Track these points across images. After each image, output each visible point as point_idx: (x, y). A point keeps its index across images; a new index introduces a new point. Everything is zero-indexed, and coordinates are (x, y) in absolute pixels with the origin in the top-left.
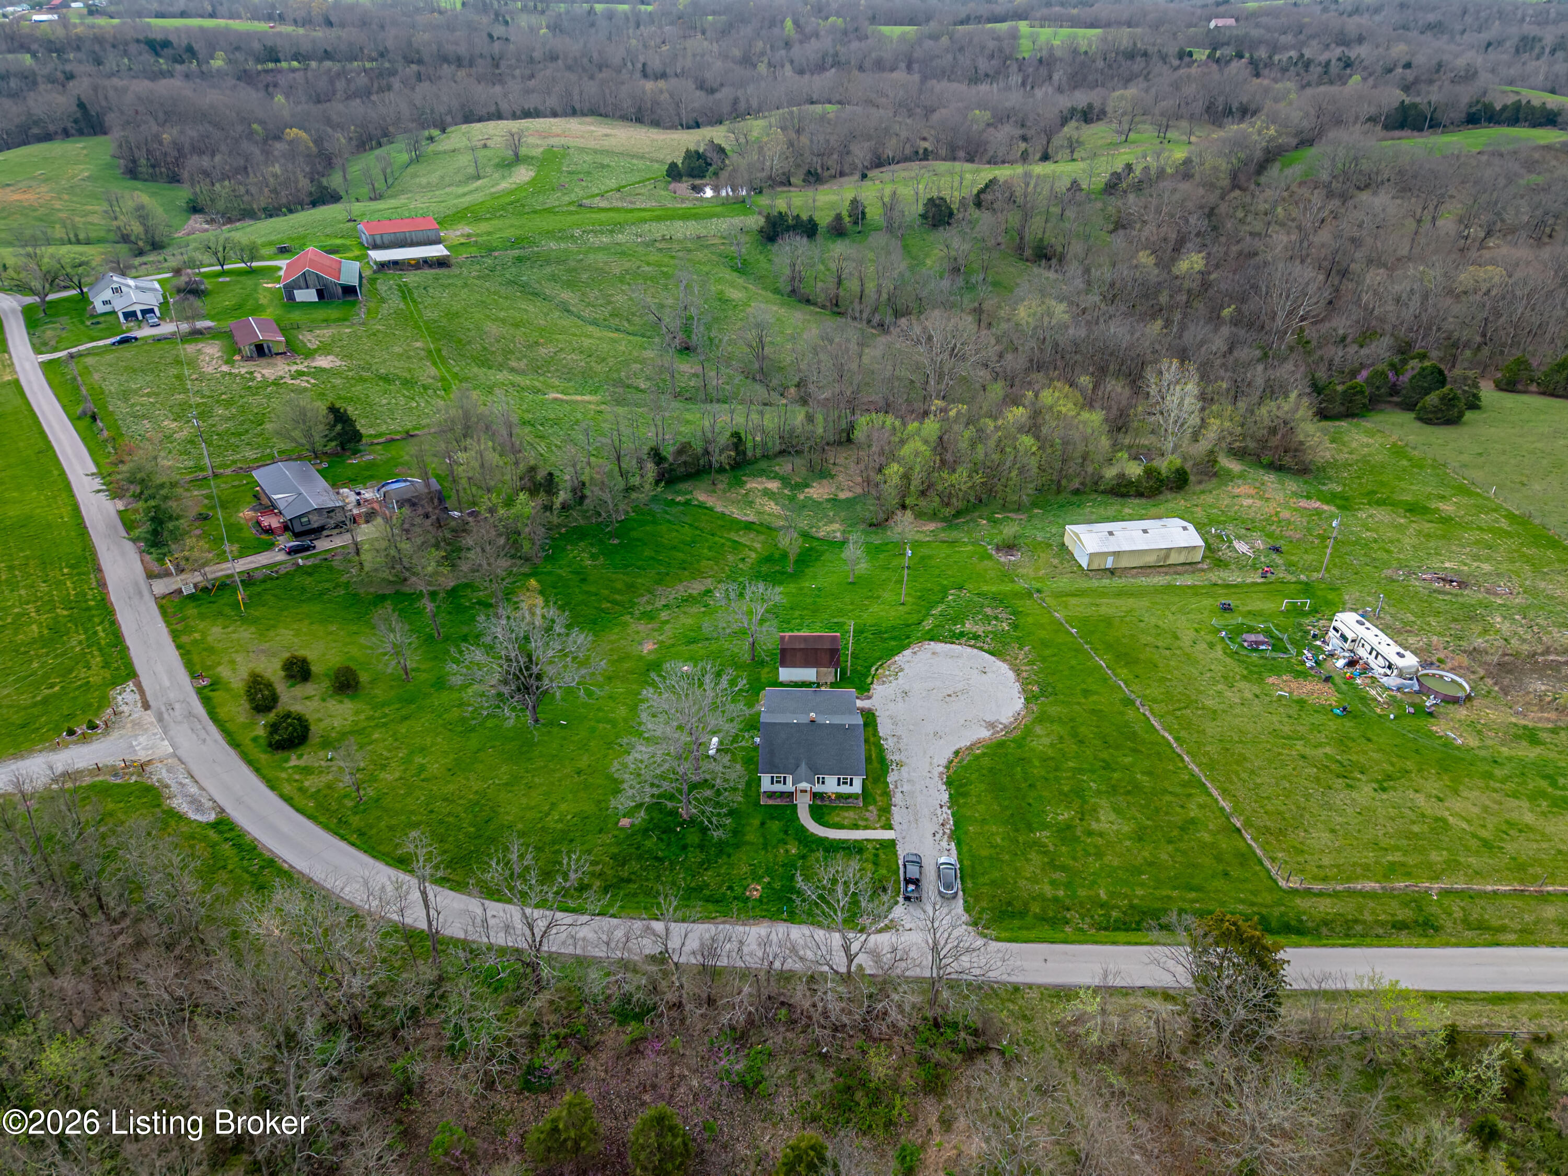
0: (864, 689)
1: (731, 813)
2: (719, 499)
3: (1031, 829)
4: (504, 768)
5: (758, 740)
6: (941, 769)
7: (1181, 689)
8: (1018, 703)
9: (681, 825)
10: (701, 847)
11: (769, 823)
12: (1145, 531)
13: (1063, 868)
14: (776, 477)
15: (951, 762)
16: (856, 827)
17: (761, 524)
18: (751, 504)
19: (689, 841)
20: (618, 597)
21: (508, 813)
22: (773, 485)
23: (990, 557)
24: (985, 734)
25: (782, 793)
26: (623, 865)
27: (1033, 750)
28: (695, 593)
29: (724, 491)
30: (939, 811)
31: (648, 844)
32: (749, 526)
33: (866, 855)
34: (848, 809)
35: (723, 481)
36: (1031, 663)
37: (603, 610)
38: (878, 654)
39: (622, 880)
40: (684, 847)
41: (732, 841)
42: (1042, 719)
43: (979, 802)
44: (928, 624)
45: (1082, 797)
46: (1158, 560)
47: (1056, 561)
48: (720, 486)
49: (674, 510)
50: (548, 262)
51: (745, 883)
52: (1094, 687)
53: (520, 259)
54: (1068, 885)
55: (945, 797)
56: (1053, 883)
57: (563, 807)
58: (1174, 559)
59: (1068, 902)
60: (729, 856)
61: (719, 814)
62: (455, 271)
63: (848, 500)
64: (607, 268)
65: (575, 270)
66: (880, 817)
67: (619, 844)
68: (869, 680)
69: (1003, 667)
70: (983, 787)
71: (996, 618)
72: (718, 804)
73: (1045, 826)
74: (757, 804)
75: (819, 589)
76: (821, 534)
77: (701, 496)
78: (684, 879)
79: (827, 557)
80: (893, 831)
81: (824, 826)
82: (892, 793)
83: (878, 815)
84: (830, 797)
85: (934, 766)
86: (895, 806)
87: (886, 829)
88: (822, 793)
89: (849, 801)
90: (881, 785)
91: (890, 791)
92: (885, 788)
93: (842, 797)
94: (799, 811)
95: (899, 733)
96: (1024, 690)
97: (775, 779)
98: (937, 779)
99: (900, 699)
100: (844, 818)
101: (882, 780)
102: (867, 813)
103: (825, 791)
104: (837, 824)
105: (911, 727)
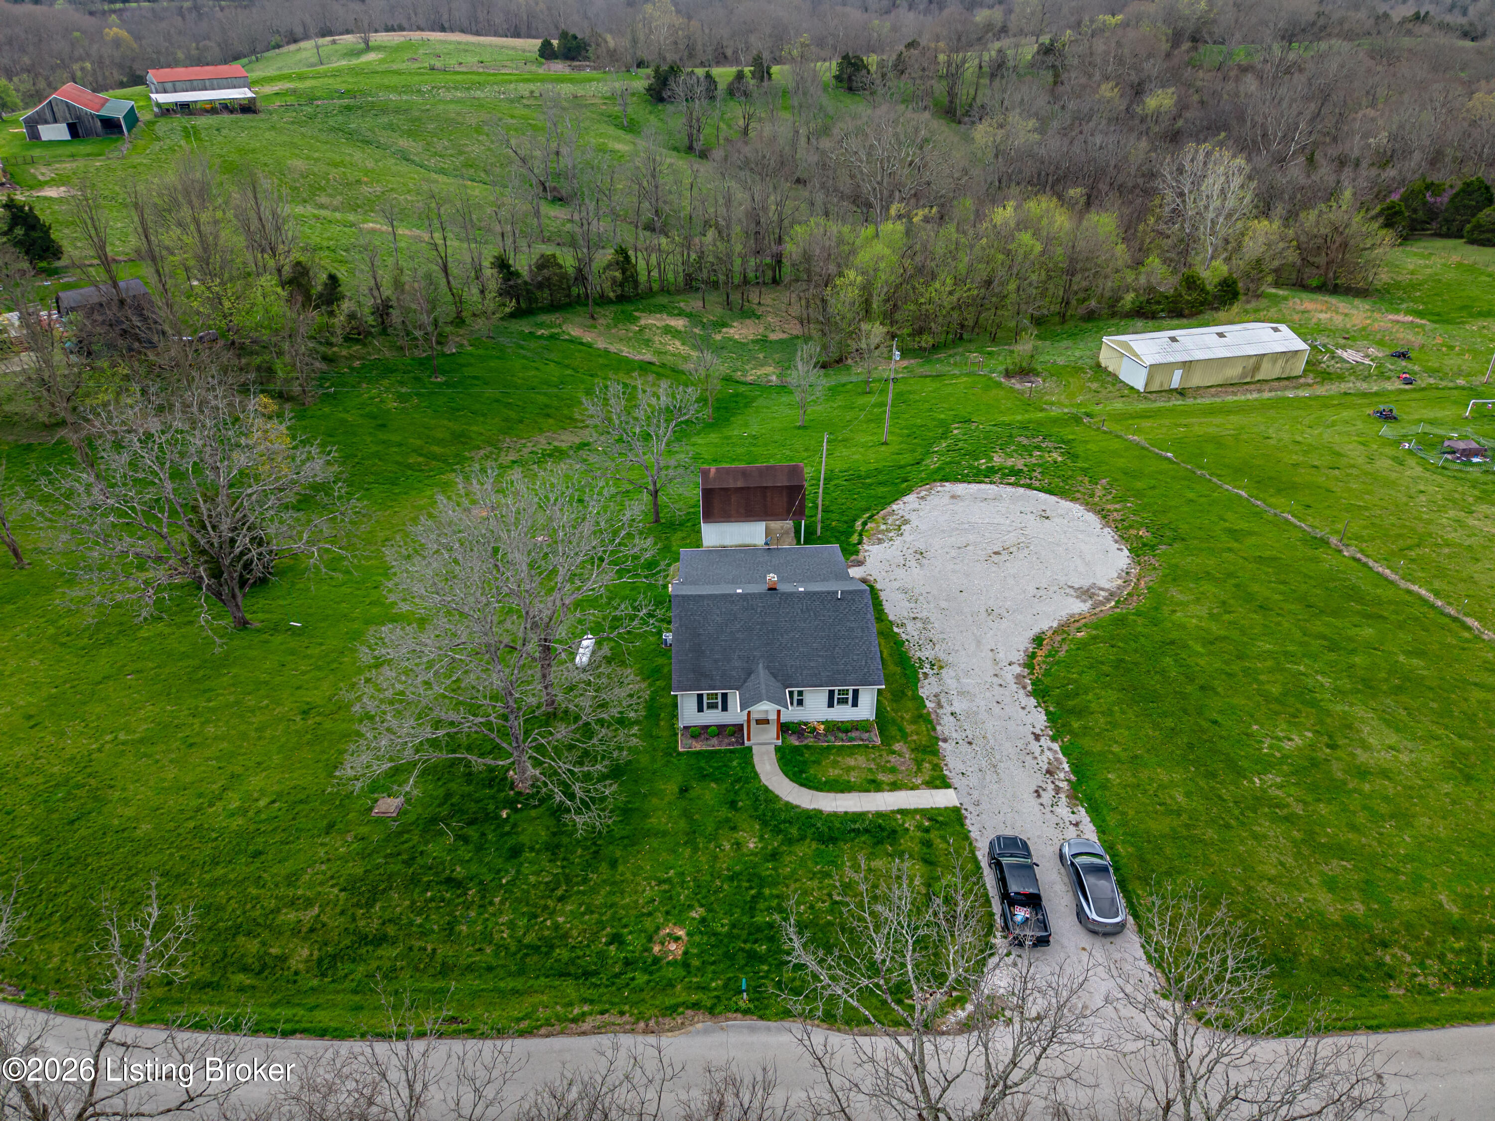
0: (851, 551)
1: (616, 773)
2: (600, 334)
3: (1240, 773)
4: (149, 710)
5: (668, 636)
6: (1018, 670)
7: (1393, 519)
8: (1122, 558)
9: (510, 804)
10: (553, 849)
11: (697, 789)
12: (1221, 335)
13: (1340, 851)
14: (681, 314)
16: (874, 786)
17: (663, 365)
18: (648, 343)
19: (524, 839)
20: (436, 449)
21: (126, 802)
22: (679, 323)
23: (999, 385)
24: (1080, 607)
25: (721, 728)
26: (370, 905)
27: (1182, 627)
28: (564, 446)
29: (608, 326)
30: (1035, 747)
31: (435, 849)
32: (645, 367)
33: (905, 843)
34: (852, 751)
35: (606, 315)
36: (1121, 500)
37: (410, 467)
38: (863, 504)
39: (363, 939)
40: (515, 852)
41: (618, 833)
42: (1174, 576)
43: (1114, 725)
44: (933, 462)
45: (1314, 704)
46: (1244, 375)
47: (1095, 386)
48: (602, 321)
49: (533, 345)
50: (384, 111)
51: (648, 924)
52: (1243, 525)
53: (348, 108)
54: (1367, 888)
55: (1040, 719)
56: (1331, 885)
57: (256, 782)
58: (1267, 371)
59: (1378, 926)
60: (613, 864)
61: (587, 777)
62: (262, 116)
63: (781, 342)
64: (460, 119)
65: (418, 119)
66: (919, 763)
67: (364, 855)
68: (855, 538)
69: (1077, 509)
70: (1111, 695)
71: (1038, 448)
72: (586, 756)
73: (1266, 765)
74: (671, 751)
75: (754, 437)
76: (750, 378)
77: (574, 331)
78: (512, 925)
79: (760, 402)
80: (951, 791)
81: (810, 788)
82: (933, 716)
83: (915, 760)
84: (815, 729)
85: (1002, 664)
86: (945, 740)
87: (937, 787)
88: (799, 724)
89: (853, 734)
90: (910, 704)
91: (929, 713)
92: (918, 709)
93: (839, 729)
94: (756, 759)
95: (924, 614)
96: (1123, 538)
97: (705, 701)
98: (1014, 687)
99: (913, 563)
100: (849, 769)
101: (910, 693)
102: (892, 758)
103: (804, 719)
104: (836, 781)
105: (944, 604)
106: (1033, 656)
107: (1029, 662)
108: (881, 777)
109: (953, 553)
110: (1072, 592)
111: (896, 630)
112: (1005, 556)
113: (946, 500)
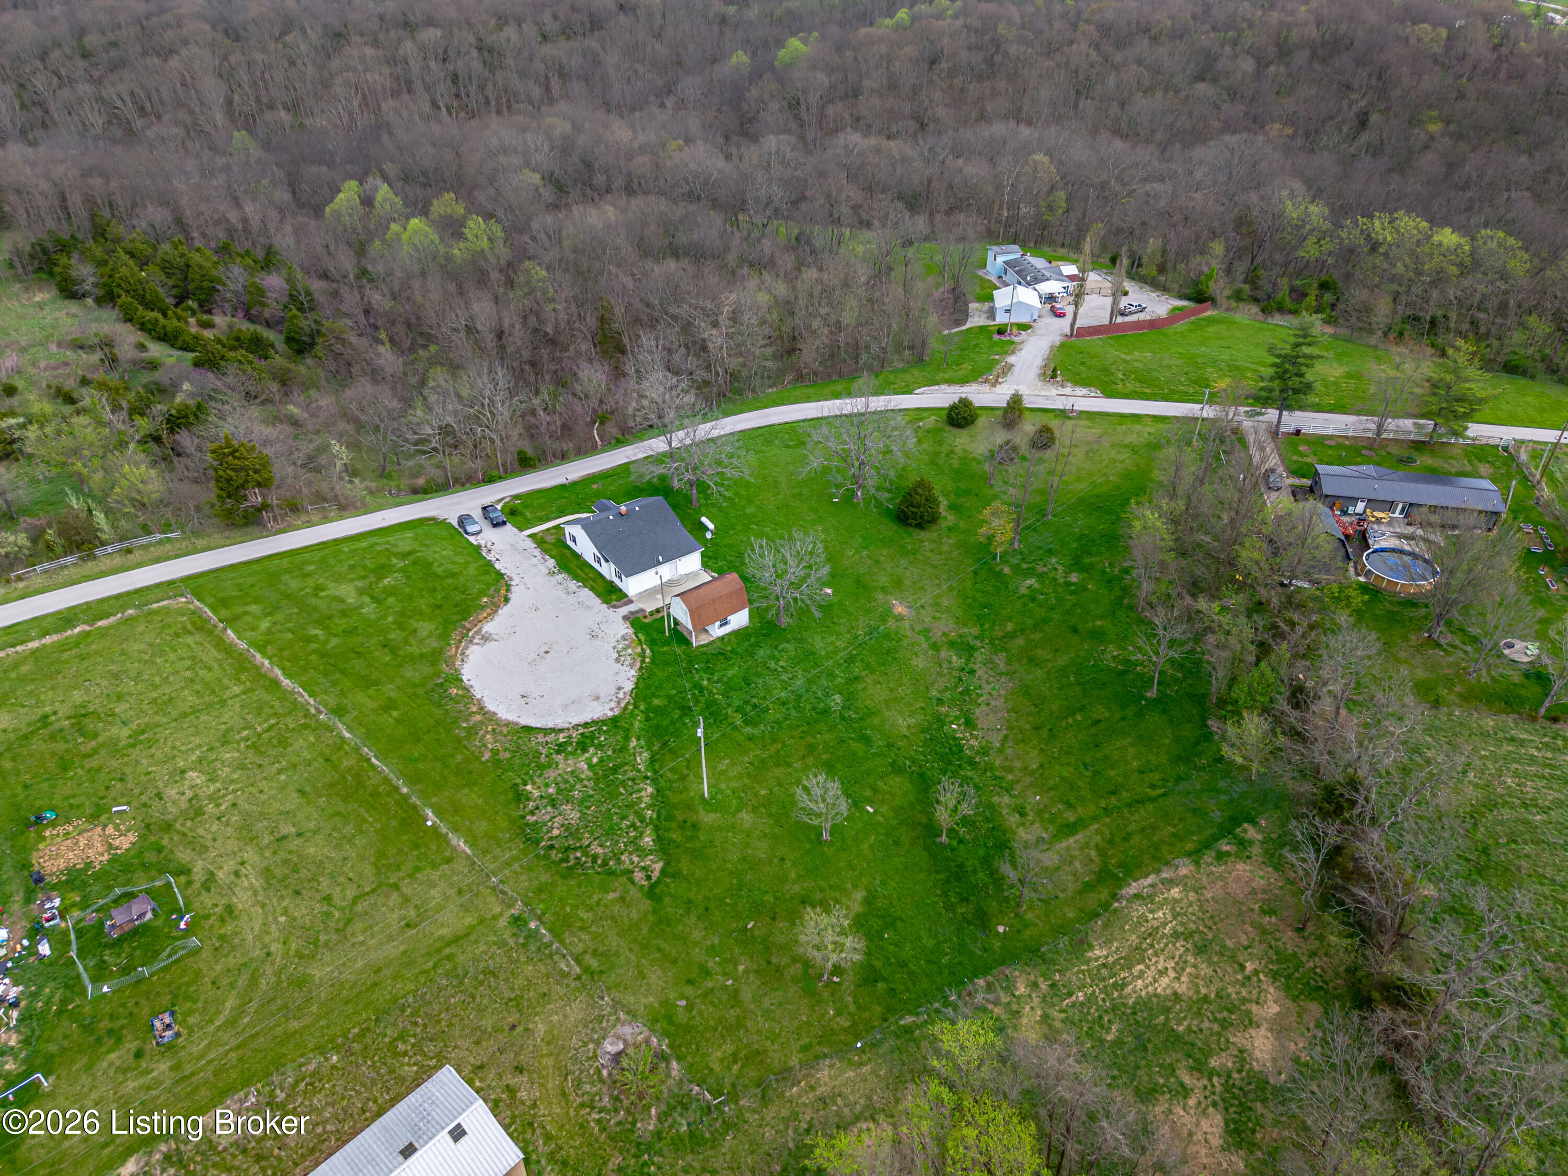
0: (636, 624)
8: (468, 673)
15: (508, 590)
24: (488, 627)
27: (431, 619)
30: (497, 557)
42: (436, 656)
55: (498, 566)
66: (543, 539)
68: (641, 636)
69: (505, 713)
80: (527, 535)
85: (521, 583)
87: (534, 534)
92: (551, 554)
96: (467, 689)
98: (512, 575)
99: (595, 627)
107: (508, 588)
110: (494, 637)
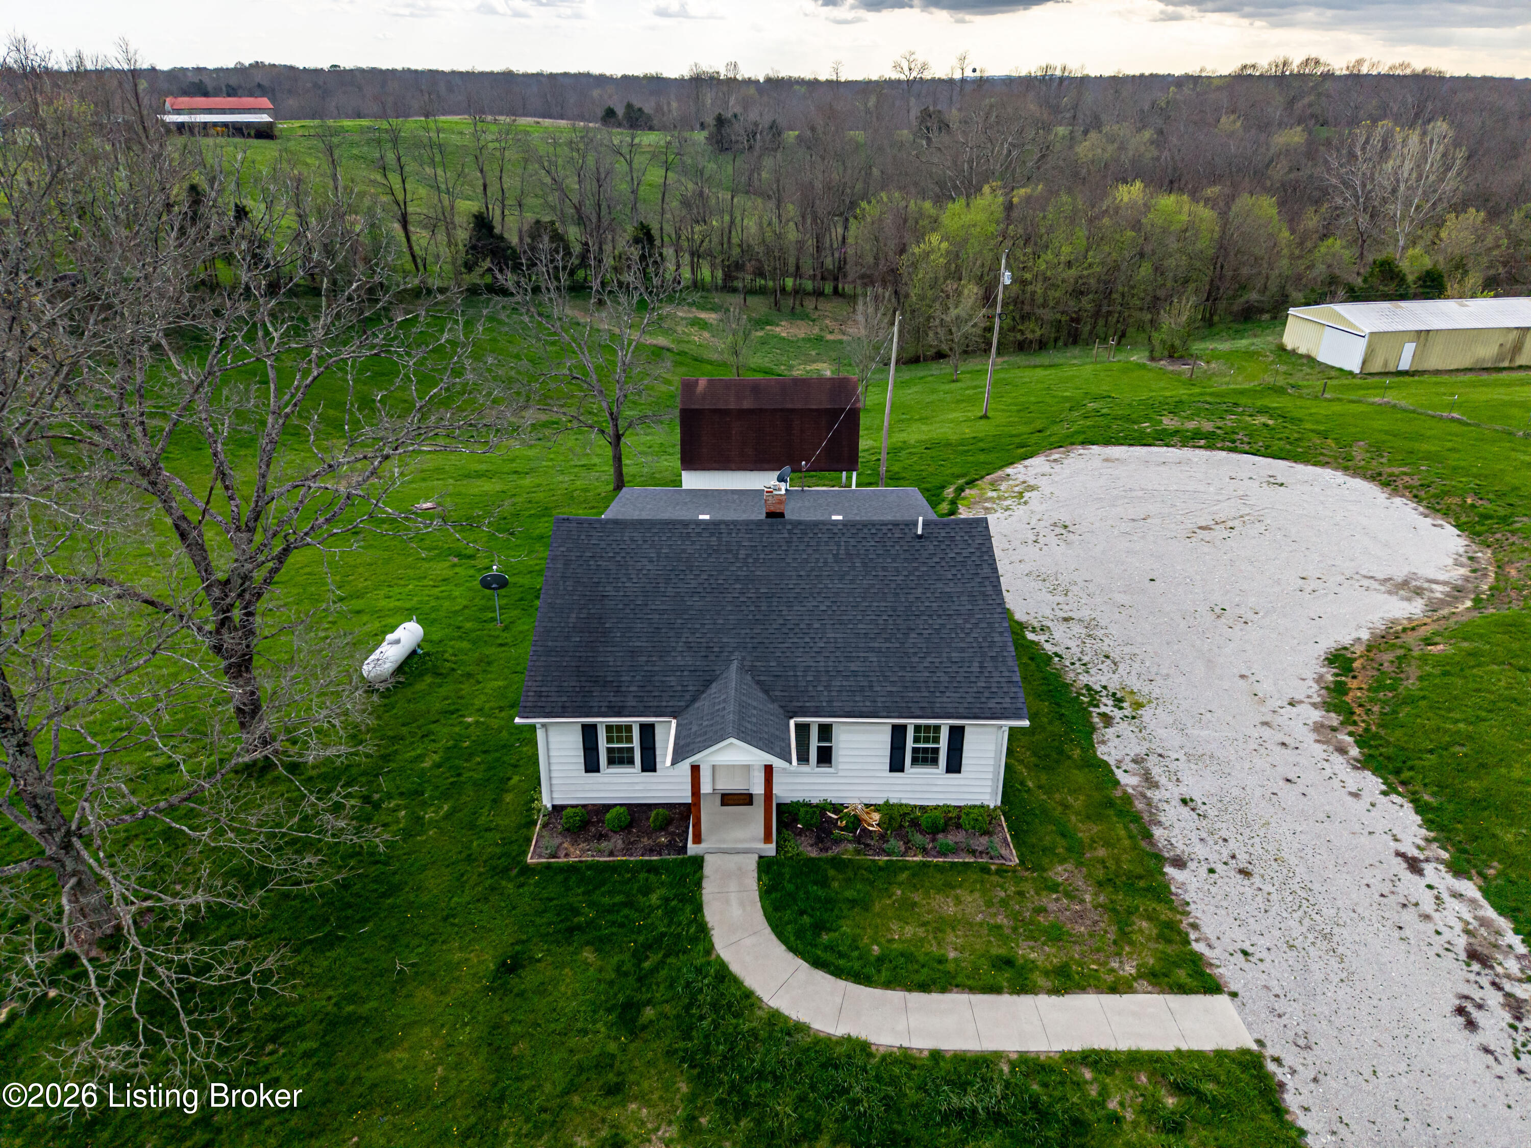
6: (1314, 715)
11: (543, 965)
14: (714, 309)
16: (1010, 975)
18: (667, 331)
22: (711, 317)
23: (1143, 367)
24: (1403, 608)
25: (639, 812)
30: (1413, 886)
34: (948, 878)
36: (1406, 463)
38: (956, 470)
44: (1063, 429)
46: (1500, 356)
55: (1405, 822)
62: (277, 139)
63: (840, 341)
66: (1121, 919)
68: (943, 507)
71: (1230, 412)
74: (507, 864)
80: (1222, 1000)
81: (838, 973)
82: (1140, 805)
83: (1111, 909)
84: (857, 821)
85: (1274, 703)
86: (1179, 863)
87: (1182, 989)
88: (822, 808)
89: (950, 839)
90: (1080, 777)
91: (1127, 799)
92: (1099, 788)
93: (915, 823)
94: (709, 890)
95: (1085, 613)
96: (1436, 510)
97: (603, 744)
98: (1318, 750)
99: (1052, 539)
100: (941, 926)
101: (1077, 753)
102: (1050, 901)
103: (834, 796)
104: (909, 957)
105: (1121, 598)
106: (1339, 689)
107: (1336, 700)
108: (1025, 951)
109: (1125, 527)
110: (1376, 585)
111: (1030, 636)
112: (1219, 533)
113: (1097, 463)
